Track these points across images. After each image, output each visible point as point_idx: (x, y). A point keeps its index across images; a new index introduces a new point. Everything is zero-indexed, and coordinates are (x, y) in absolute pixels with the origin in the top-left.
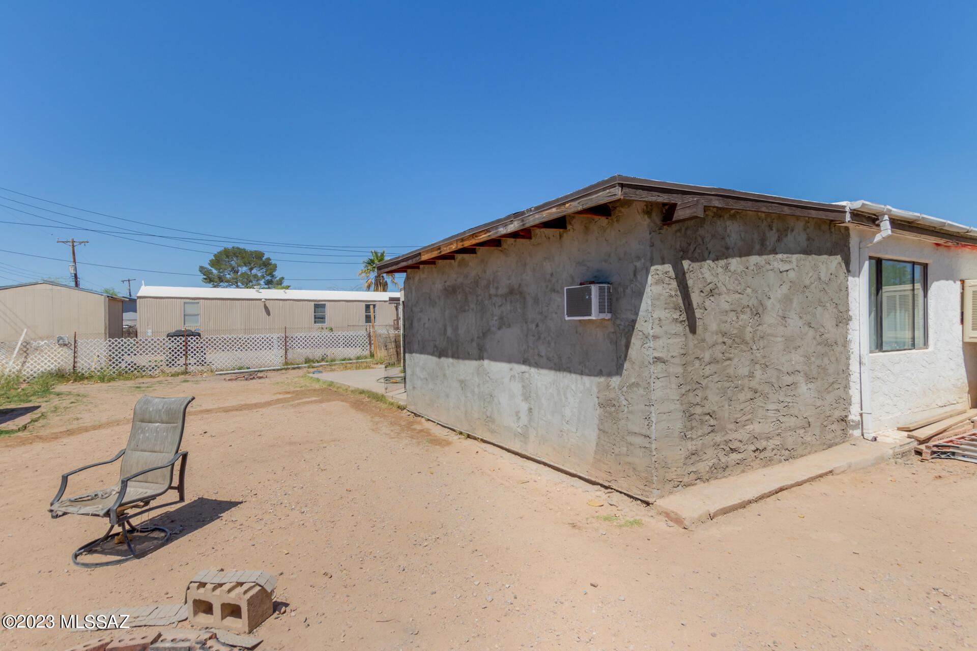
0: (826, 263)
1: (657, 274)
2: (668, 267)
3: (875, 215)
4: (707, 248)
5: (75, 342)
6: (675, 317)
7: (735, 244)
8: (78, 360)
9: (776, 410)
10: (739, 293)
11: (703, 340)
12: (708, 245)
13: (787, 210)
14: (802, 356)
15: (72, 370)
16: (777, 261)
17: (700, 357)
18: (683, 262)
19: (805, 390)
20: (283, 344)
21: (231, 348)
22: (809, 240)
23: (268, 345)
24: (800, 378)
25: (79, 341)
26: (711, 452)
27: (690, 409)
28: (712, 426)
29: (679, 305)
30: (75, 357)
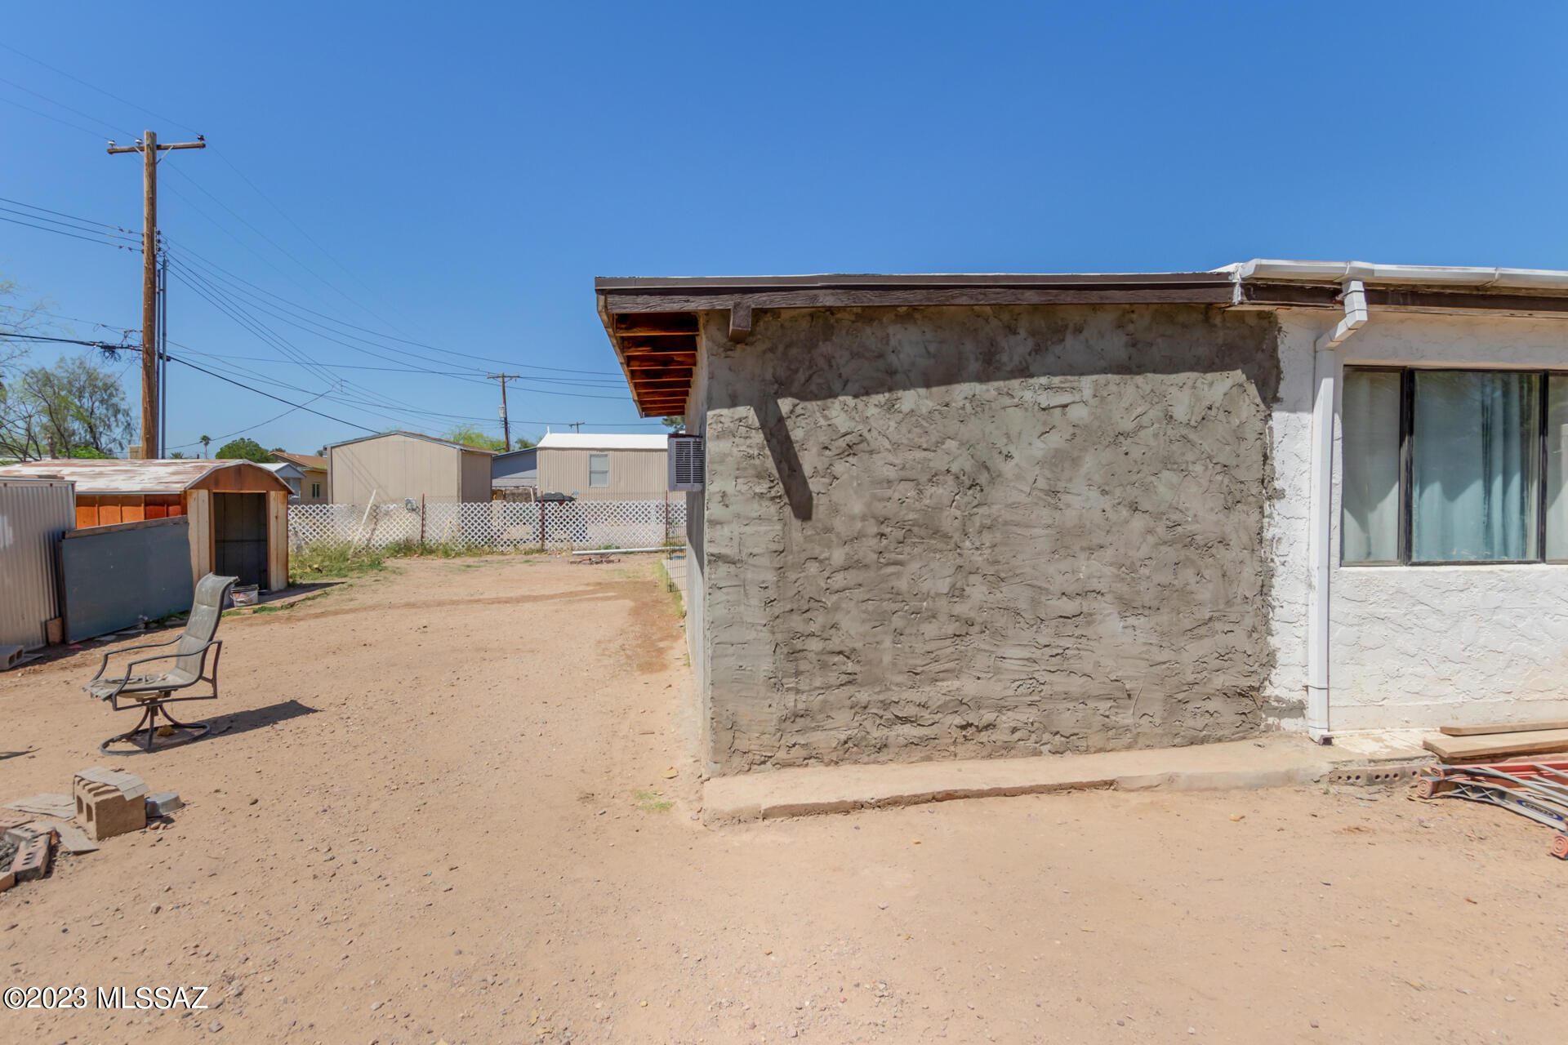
0: (1194, 387)
1: (721, 422)
2: (747, 412)
3: (1332, 282)
4: (840, 376)
5: (423, 506)
6: (758, 490)
7: (913, 364)
8: (426, 528)
9: (1027, 659)
10: (925, 450)
11: (828, 530)
12: (843, 371)
13: (1032, 297)
14: (1111, 565)
15: (420, 542)
16: (1033, 391)
17: (821, 557)
18: (780, 401)
19: (1120, 630)
20: (664, 515)
21: (596, 519)
22: (1134, 346)
23: (643, 516)
24: (1106, 608)
25: (427, 505)
26: (843, 717)
27: (795, 642)
28: (850, 674)
29: (767, 470)
30: (423, 525)
